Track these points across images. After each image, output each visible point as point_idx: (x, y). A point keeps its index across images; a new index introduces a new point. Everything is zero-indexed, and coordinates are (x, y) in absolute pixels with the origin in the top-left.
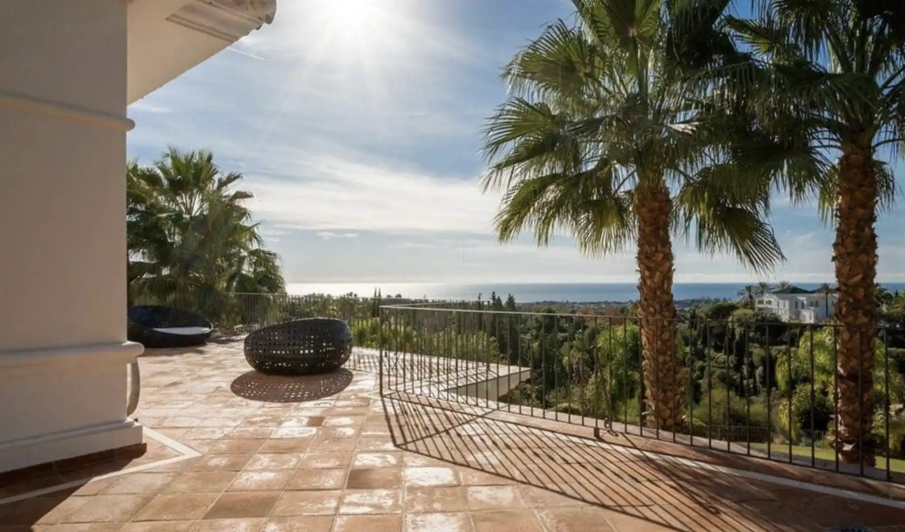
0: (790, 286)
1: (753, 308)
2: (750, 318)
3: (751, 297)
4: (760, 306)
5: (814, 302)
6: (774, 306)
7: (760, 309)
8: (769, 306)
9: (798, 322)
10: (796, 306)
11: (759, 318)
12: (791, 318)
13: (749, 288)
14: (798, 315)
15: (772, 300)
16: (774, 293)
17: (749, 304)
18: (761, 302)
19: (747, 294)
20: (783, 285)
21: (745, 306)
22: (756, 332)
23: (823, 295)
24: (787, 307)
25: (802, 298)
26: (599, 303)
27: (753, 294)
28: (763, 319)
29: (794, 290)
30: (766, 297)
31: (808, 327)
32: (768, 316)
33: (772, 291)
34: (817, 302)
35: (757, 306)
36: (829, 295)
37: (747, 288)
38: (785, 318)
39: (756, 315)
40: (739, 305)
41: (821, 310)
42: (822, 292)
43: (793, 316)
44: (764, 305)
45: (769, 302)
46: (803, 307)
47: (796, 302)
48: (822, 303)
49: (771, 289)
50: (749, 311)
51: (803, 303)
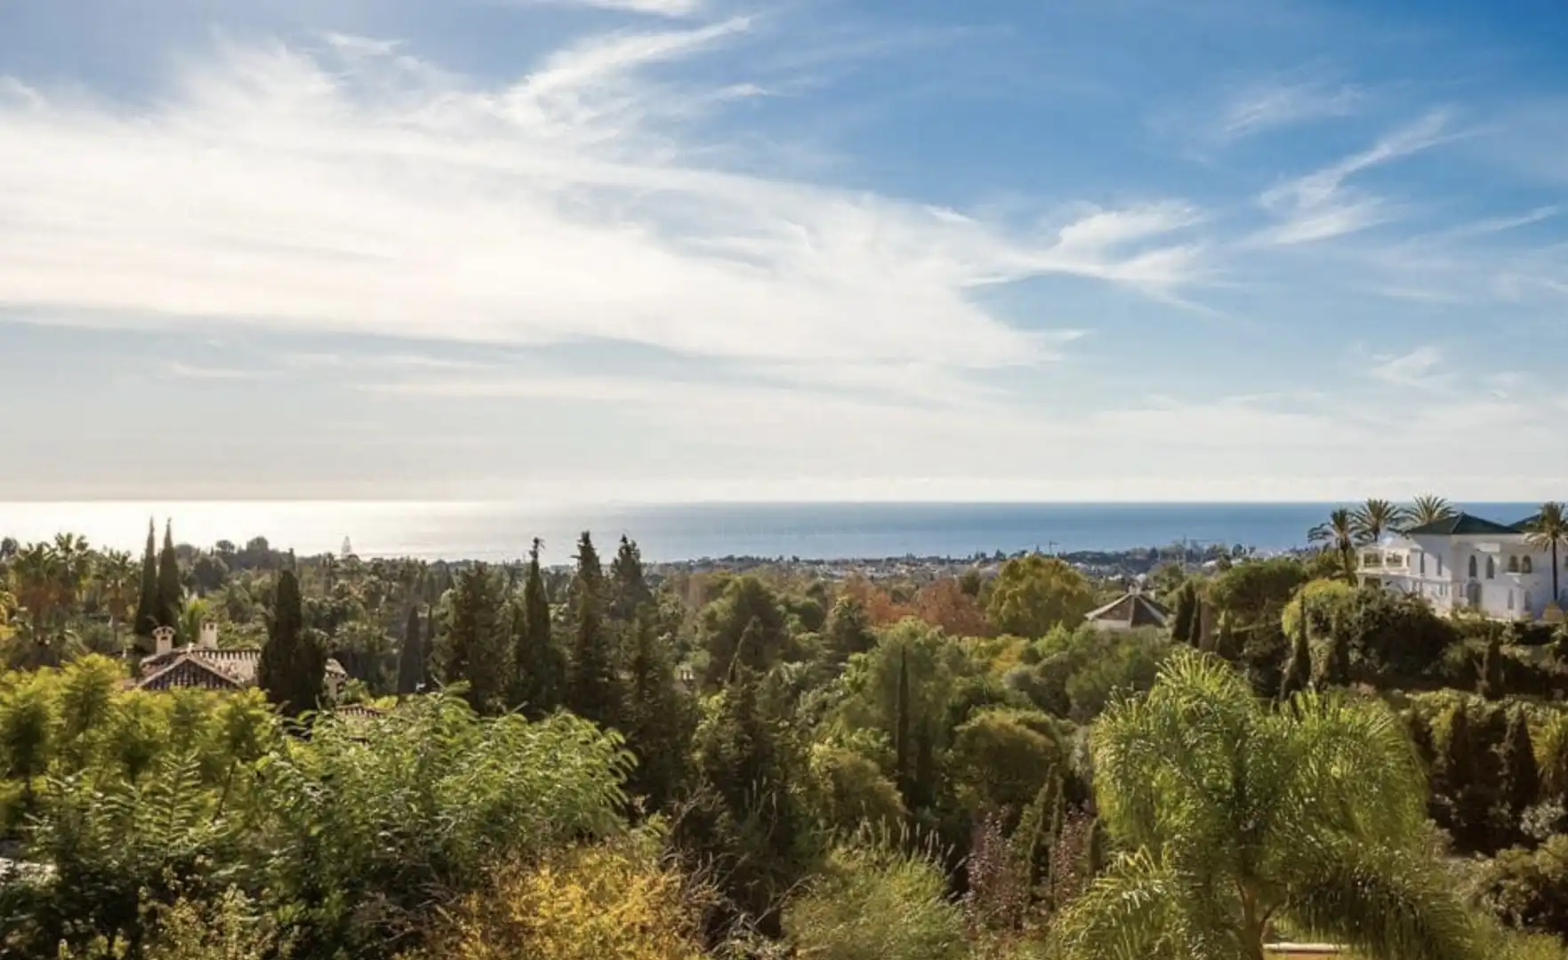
0: (1446, 511)
1: (1352, 580)
2: (1350, 607)
3: (1345, 546)
4: (1371, 571)
5: (1520, 556)
6: (1408, 571)
7: (1372, 581)
8: (1395, 571)
9: (1478, 617)
10: (1473, 573)
11: (1374, 606)
12: (1456, 606)
13: (1340, 518)
14: (1475, 594)
15: (1404, 552)
16: (1406, 533)
17: (1336, 565)
18: (1373, 560)
19: (1333, 537)
20: (1428, 508)
21: (1327, 569)
22: (1364, 651)
23: (1544, 535)
24: (1447, 575)
25: (1487, 546)
27: (1354, 540)
28: (1387, 610)
29: (1467, 524)
30: (1389, 544)
31: (1507, 632)
32: (1399, 599)
33: (1402, 526)
34: (1527, 559)
35: (1362, 570)
37: (1334, 516)
38: (1442, 609)
39: (1364, 599)
40: (1306, 568)
41: (1539, 581)
42: (1541, 529)
43: (1465, 602)
44: (1385, 569)
45: (1396, 560)
46: (1490, 575)
47: (1473, 560)
48: (1543, 560)
49: (1398, 521)
50: (1339, 586)
51: (1490, 562)
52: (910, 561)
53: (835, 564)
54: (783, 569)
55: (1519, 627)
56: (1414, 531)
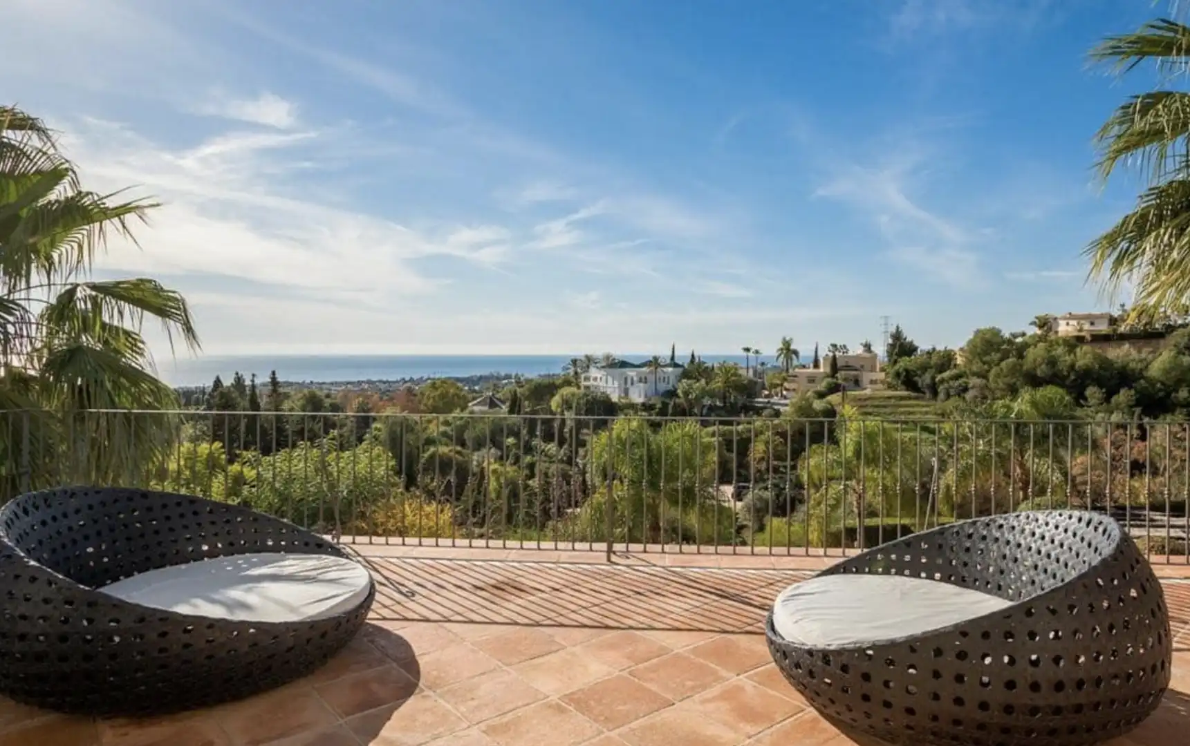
0: (614, 359)
1: (579, 388)
2: (579, 398)
3: (576, 373)
4: (587, 383)
5: (643, 377)
6: (602, 384)
7: (587, 387)
8: (595, 383)
9: (628, 401)
10: (626, 384)
11: (589, 397)
12: (620, 397)
13: (574, 362)
14: (626, 392)
15: (599, 376)
16: (599, 368)
17: (572, 381)
18: (587, 379)
19: (571, 372)
20: (608, 357)
21: (569, 383)
23: (652, 368)
24: (616, 385)
25: (632, 373)
26: (360, 383)
27: (579, 370)
28: (594, 399)
29: (624, 364)
30: (594, 372)
31: (639, 407)
32: (599, 394)
33: (598, 365)
34: (646, 378)
35: (583, 383)
36: (659, 370)
37: (572, 361)
38: (615, 398)
39: (586, 395)
40: (558, 382)
41: (650, 386)
42: (650, 366)
43: (623, 395)
44: (591, 383)
45: (595, 379)
46: (632, 384)
47: (626, 379)
48: (651, 378)
49: (596, 363)
50: (573, 389)
51: (632, 379)
52: (369, 382)
53: (332, 384)
55: (643, 404)
56: (603, 367)
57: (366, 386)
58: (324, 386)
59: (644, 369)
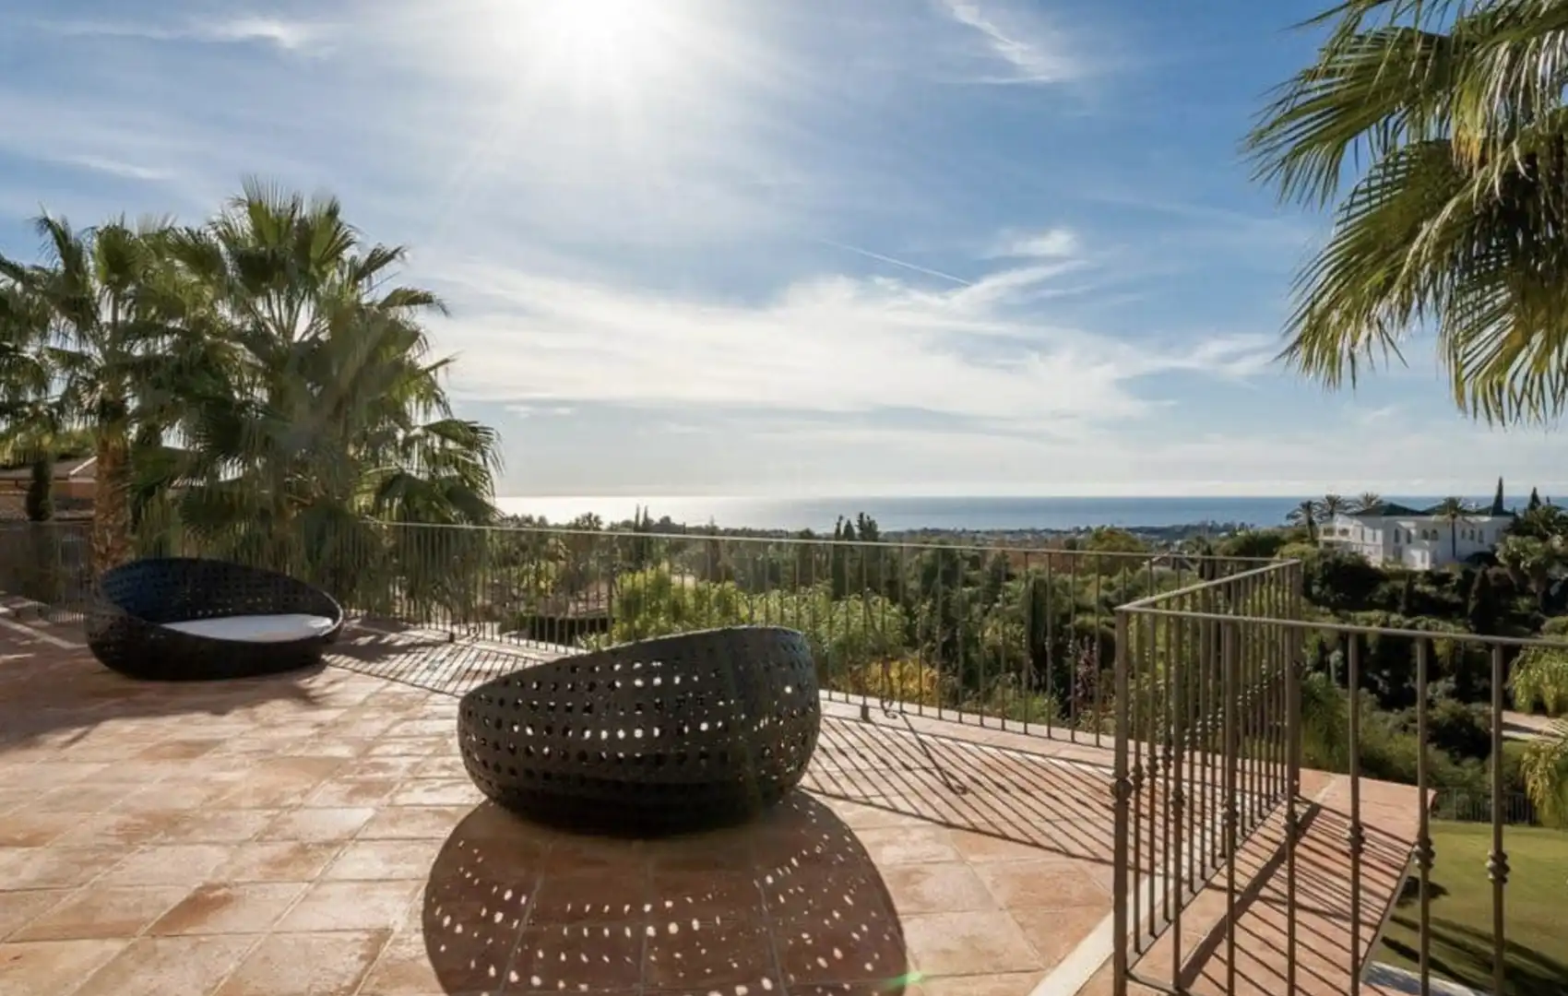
0: (1381, 502)
1: (1315, 543)
2: (1313, 560)
3: (1311, 523)
4: (1327, 538)
5: (1430, 532)
6: (1353, 538)
7: (1329, 544)
8: (1344, 539)
9: (1400, 567)
10: (1397, 540)
11: (1330, 560)
12: (1386, 560)
13: (1308, 506)
14: (1399, 554)
15: (1350, 527)
16: (1350, 515)
17: (1306, 534)
18: (1330, 531)
19: (1303, 518)
20: (1368, 499)
21: (1300, 537)
22: (1323, 586)
23: (1446, 517)
24: (1380, 540)
25: (1407, 524)
26: (1021, 532)
27: (1315, 519)
28: (1338, 562)
29: (1394, 510)
30: (1340, 522)
31: (1420, 576)
32: (1346, 555)
33: (1349, 511)
34: (1435, 532)
35: (1323, 538)
36: (1459, 518)
37: (1303, 506)
38: (1376, 561)
39: (1322, 555)
40: (1286, 536)
41: (1444, 547)
42: (1443, 514)
43: (1391, 558)
44: (1336, 537)
45: (1345, 532)
46: (1409, 541)
47: (1397, 532)
48: (1445, 533)
49: (1347, 508)
50: (1307, 547)
51: (1409, 534)
52: (1033, 532)
53: (987, 533)
54: (957, 536)
55: (1428, 574)
56: (1357, 514)
57: (1029, 537)
58: (978, 535)
59: (1433, 518)
